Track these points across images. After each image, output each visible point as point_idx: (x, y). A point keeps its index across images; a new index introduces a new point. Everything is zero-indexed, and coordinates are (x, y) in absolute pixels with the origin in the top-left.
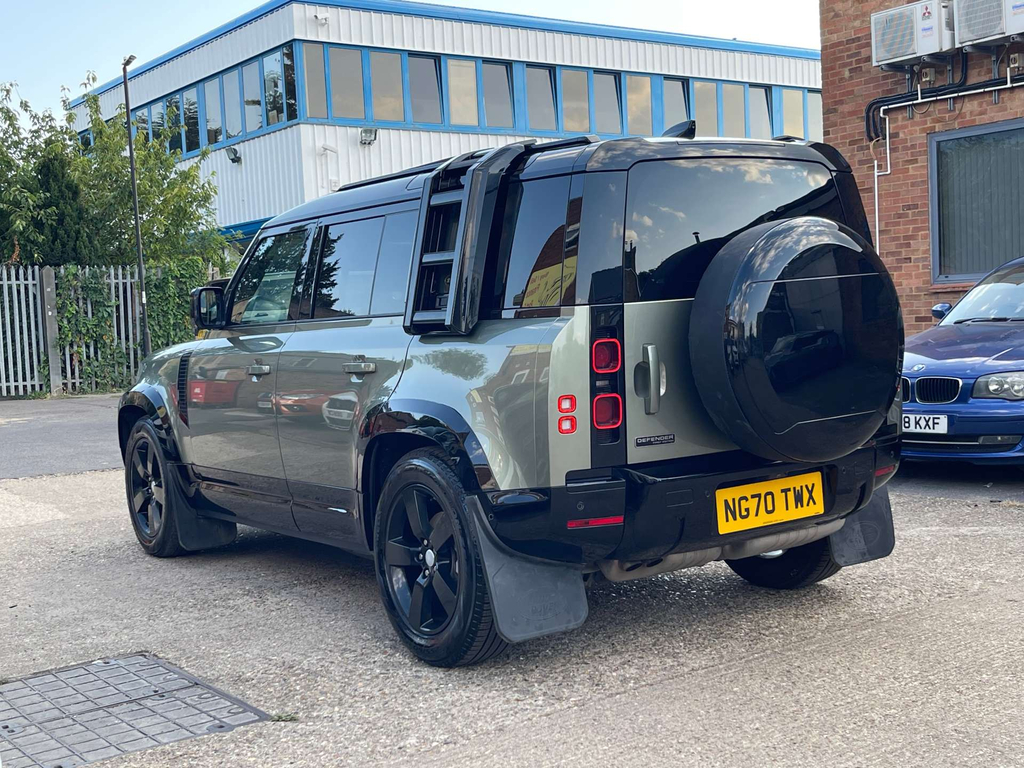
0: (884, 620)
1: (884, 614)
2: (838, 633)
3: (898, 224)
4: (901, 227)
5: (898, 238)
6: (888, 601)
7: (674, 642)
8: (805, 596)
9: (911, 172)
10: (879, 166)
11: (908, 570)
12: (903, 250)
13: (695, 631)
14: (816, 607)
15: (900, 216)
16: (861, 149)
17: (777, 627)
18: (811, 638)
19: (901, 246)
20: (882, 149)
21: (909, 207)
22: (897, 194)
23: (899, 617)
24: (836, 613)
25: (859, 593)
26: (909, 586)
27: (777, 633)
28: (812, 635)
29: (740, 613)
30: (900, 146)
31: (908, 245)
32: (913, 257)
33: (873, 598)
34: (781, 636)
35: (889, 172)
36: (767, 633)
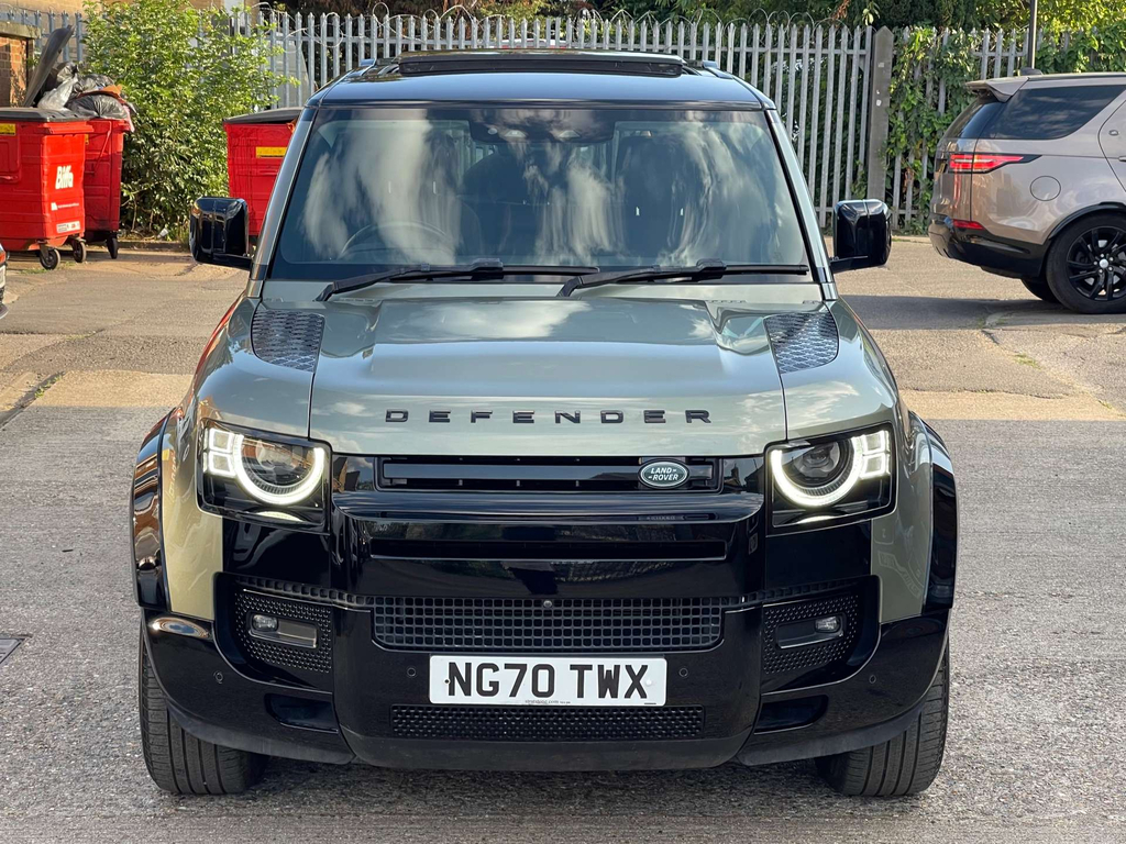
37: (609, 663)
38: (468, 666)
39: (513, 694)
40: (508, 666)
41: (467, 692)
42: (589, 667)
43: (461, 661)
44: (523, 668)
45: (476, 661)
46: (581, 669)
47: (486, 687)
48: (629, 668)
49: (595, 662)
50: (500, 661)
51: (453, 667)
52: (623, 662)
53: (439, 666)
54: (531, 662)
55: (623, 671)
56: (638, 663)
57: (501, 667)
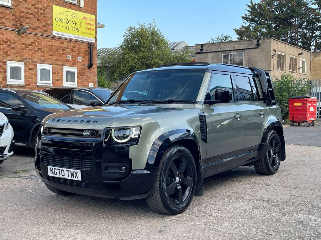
37: (72, 170)
38: (53, 168)
39: (59, 175)
40: (58, 169)
41: (53, 174)
42: (69, 171)
43: (52, 167)
45: (54, 168)
46: (68, 171)
47: (55, 173)
48: (75, 172)
49: (70, 170)
50: (57, 168)
51: (51, 168)
52: (74, 170)
54: (61, 169)
55: (74, 172)
56: (76, 171)
57: (57, 169)
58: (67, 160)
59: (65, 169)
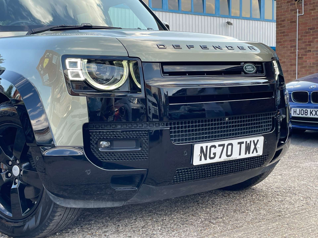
0: (287, 216)
1: (287, 212)
2: (258, 224)
3: (306, 36)
4: (307, 37)
5: (305, 42)
6: (290, 203)
7: (156, 226)
8: (243, 198)
9: (312, 14)
10: (299, 12)
11: (303, 185)
12: (308, 47)
13: (172, 218)
14: (248, 205)
15: (307, 33)
16: (292, 5)
17: (221, 218)
18: (240, 227)
19: (307, 45)
20: (301, 4)
21: (311, 29)
22: (306, 23)
23: (296, 214)
24: (259, 210)
25: (274, 198)
26: (303, 195)
27: (220, 222)
28: (241, 224)
29: (202, 207)
30: (308, 3)
31: (310, 45)
32: (312, 50)
33: (282, 201)
34: (222, 224)
35: (303, 14)
36: (214, 222)
37: (248, 140)
38: (207, 147)
39: (220, 157)
40: (220, 146)
41: (206, 159)
42: (243, 142)
43: (204, 145)
44: (223, 145)
45: (209, 144)
46: (241, 144)
47: (212, 156)
48: (254, 141)
49: (244, 140)
50: (217, 143)
51: (202, 148)
53: (197, 148)
54: (226, 142)
55: (252, 143)
56: (255, 139)
57: (217, 146)
58: (230, 123)
59: (235, 142)
